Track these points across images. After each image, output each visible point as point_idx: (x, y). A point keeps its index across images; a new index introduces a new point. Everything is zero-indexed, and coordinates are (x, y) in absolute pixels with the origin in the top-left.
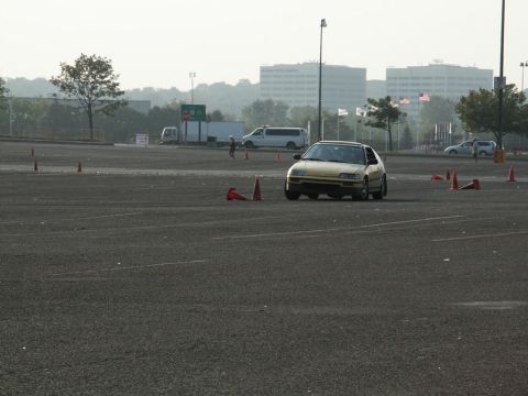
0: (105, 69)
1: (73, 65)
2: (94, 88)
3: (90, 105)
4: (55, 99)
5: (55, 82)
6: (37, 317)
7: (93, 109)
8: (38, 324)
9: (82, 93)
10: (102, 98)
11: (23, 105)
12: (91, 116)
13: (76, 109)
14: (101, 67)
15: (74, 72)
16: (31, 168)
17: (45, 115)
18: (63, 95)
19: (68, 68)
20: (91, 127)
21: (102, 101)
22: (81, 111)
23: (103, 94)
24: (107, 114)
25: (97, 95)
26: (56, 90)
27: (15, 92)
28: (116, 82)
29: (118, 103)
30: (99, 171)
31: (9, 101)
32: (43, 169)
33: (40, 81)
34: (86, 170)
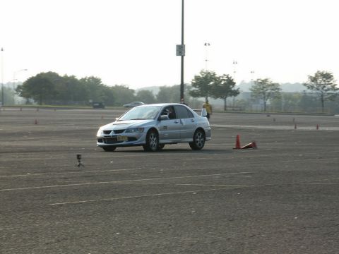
0: (330, 78)
1: (314, 75)
2: (324, 87)
3: (322, 96)
4: (305, 93)
5: (305, 85)
6: (301, 202)
7: (324, 98)
8: (302, 206)
9: (318, 90)
10: (328, 92)
11: (289, 97)
12: (323, 101)
13: (315, 98)
14: (328, 76)
15: (314, 79)
16: (293, 128)
17: (299, 101)
18: (309, 91)
19: (311, 77)
20: (323, 106)
21: (328, 94)
22: (318, 98)
23: (329, 90)
24: (331, 100)
25: (326, 90)
26: (305, 88)
27: (285, 90)
28: (335, 83)
29: (336, 94)
30: (327, 129)
31: (282, 95)
32: (299, 128)
33: (297, 84)
34: (320, 129)
